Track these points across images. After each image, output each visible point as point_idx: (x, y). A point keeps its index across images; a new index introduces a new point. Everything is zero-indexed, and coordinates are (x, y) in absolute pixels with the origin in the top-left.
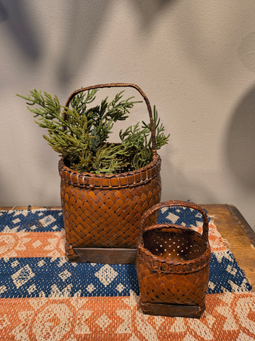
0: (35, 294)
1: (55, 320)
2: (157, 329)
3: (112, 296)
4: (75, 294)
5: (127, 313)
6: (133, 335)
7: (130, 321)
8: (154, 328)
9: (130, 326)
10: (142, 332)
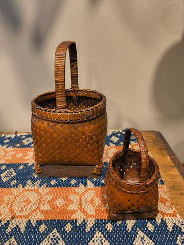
0: (16, 186)
1: (28, 201)
2: (96, 207)
3: (67, 186)
4: (43, 186)
5: (76, 197)
6: (79, 210)
7: (78, 202)
8: (94, 206)
9: (77, 205)
10: (85, 209)
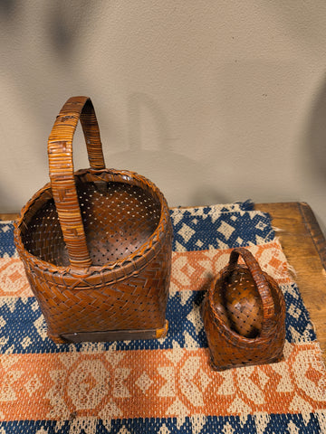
0: (65, 348)
1: (91, 381)
2: (204, 391)
3: (152, 348)
4: (110, 347)
5: (170, 371)
6: (177, 399)
7: (174, 381)
8: (200, 390)
9: (174, 387)
10: (187, 395)
